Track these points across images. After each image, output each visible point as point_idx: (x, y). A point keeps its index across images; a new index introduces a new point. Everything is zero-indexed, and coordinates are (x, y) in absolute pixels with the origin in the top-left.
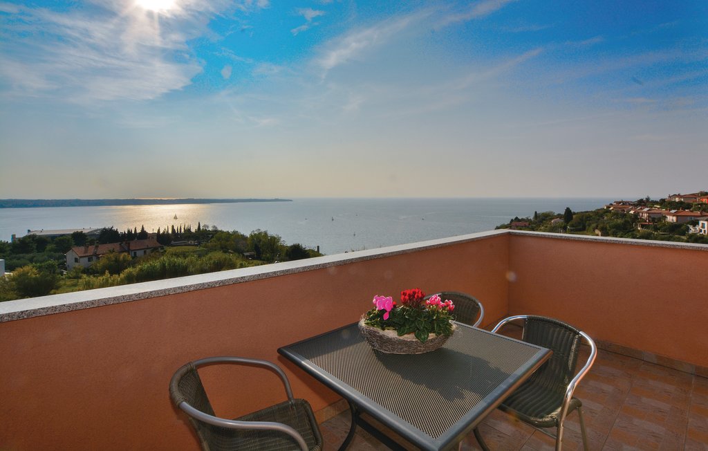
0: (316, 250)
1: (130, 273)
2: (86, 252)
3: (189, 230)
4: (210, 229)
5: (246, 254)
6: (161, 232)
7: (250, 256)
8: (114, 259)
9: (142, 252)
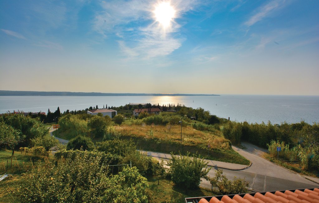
0: (228, 119)
1: (144, 119)
2: (138, 111)
3: (174, 106)
4: (182, 106)
5: (192, 117)
6: (164, 106)
7: (192, 118)
8: (143, 114)
9: (154, 112)
